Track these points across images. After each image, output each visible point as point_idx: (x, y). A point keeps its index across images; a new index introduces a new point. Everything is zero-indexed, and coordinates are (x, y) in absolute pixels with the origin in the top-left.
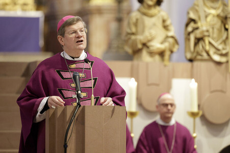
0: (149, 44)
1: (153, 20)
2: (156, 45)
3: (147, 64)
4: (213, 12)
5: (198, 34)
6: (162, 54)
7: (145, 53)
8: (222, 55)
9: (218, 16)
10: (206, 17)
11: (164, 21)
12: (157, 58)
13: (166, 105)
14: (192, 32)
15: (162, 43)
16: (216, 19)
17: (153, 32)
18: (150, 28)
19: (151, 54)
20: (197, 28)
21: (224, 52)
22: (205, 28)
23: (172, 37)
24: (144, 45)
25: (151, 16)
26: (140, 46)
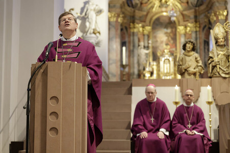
0: (188, 70)
1: (191, 58)
2: (192, 70)
3: (187, 79)
4: (222, 53)
5: (213, 64)
6: (195, 74)
7: (186, 74)
8: (226, 74)
9: (224, 55)
10: (218, 55)
11: (196, 58)
12: (192, 76)
13: (188, 95)
14: (211, 63)
15: (194, 69)
16: (223, 56)
17: (190, 63)
18: (189, 62)
19: (189, 74)
20: (213, 61)
21: (227, 72)
22: (217, 61)
23: (201, 66)
24: (186, 70)
25: (189, 56)
26: (184, 71)
